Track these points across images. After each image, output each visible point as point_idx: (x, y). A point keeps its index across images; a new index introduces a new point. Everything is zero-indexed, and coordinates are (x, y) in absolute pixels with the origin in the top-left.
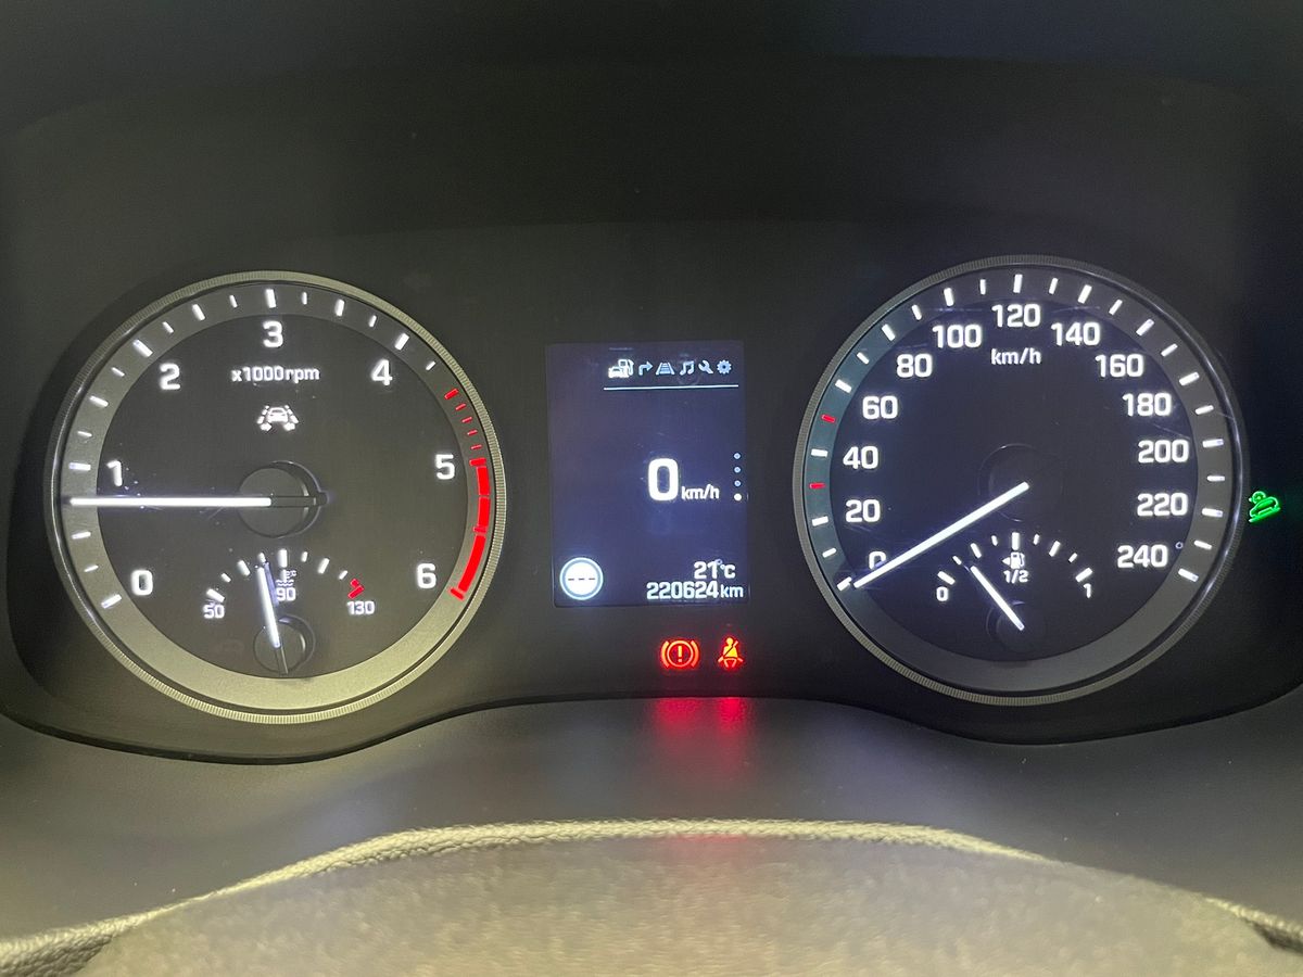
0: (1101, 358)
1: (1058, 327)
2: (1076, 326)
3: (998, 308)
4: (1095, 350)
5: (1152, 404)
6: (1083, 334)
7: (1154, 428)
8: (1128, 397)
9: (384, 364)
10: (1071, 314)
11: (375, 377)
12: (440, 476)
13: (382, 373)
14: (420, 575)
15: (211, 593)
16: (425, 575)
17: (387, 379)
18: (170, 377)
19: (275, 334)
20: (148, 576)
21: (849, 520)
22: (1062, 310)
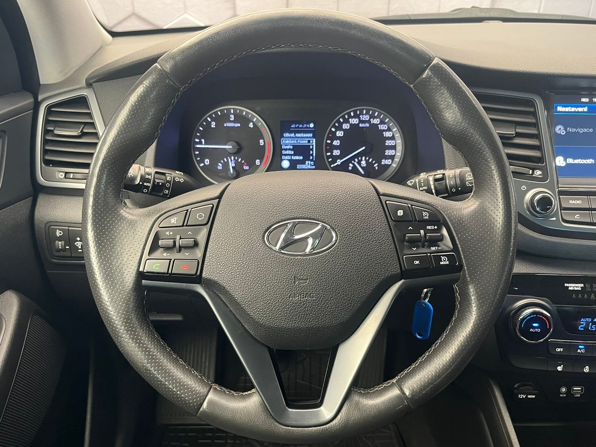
0: (379, 126)
1: (371, 120)
2: (375, 120)
3: (361, 116)
4: (378, 124)
5: (388, 134)
6: (376, 121)
7: (389, 138)
8: (384, 133)
9: (252, 123)
10: (374, 117)
11: (250, 126)
12: (261, 144)
13: (251, 125)
14: (257, 162)
15: (220, 164)
16: (258, 162)
17: (252, 126)
18: (213, 125)
19: (232, 118)
20: (208, 160)
21: (334, 154)
22: (372, 117)
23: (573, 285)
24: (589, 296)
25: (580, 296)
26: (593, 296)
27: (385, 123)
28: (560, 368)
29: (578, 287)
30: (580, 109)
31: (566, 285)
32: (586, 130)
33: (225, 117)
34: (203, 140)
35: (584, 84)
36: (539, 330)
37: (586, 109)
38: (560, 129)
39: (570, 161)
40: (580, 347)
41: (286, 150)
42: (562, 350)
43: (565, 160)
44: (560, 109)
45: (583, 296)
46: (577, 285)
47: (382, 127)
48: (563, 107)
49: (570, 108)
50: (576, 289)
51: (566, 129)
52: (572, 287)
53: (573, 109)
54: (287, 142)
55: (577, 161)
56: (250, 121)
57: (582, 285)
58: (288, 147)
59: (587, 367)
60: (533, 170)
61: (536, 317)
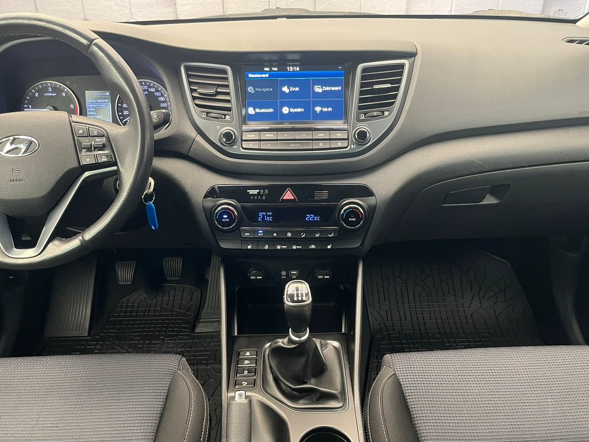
3: (142, 87)
4: (155, 92)
5: (162, 99)
6: (152, 90)
7: (163, 102)
8: (159, 98)
10: (151, 87)
12: (72, 108)
13: (64, 94)
18: (37, 95)
19: (50, 89)
21: (125, 114)
22: (149, 87)
23: (253, 191)
24: (262, 197)
25: (256, 197)
26: (264, 197)
27: (159, 91)
28: (249, 247)
29: (255, 192)
30: (264, 76)
31: (248, 191)
32: (268, 90)
33: (45, 89)
34: (30, 106)
35: (266, 58)
36: (228, 220)
37: (267, 75)
38: (250, 89)
39: (258, 110)
40: (260, 232)
41: (90, 111)
42: (249, 234)
43: (254, 110)
44: (250, 76)
45: (258, 197)
46: (255, 191)
47: (158, 94)
48: (252, 74)
49: (257, 75)
50: (254, 193)
51: (254, 89)
52: (251, 192)
53: (259, 76)
54: (91, 106)
55: (262, 111)
56: (63, 91)
57: (258, 191)
58: (92, 109)
59: (267, 246)
60: (225, 115)
61: (226, 211)
